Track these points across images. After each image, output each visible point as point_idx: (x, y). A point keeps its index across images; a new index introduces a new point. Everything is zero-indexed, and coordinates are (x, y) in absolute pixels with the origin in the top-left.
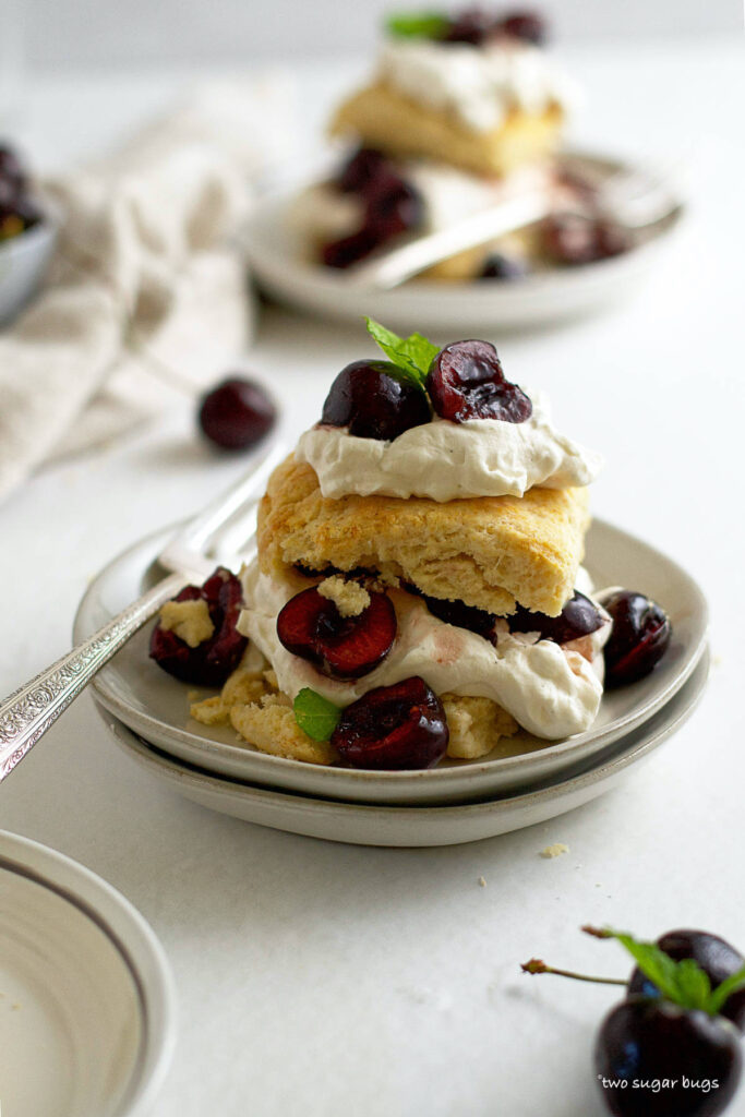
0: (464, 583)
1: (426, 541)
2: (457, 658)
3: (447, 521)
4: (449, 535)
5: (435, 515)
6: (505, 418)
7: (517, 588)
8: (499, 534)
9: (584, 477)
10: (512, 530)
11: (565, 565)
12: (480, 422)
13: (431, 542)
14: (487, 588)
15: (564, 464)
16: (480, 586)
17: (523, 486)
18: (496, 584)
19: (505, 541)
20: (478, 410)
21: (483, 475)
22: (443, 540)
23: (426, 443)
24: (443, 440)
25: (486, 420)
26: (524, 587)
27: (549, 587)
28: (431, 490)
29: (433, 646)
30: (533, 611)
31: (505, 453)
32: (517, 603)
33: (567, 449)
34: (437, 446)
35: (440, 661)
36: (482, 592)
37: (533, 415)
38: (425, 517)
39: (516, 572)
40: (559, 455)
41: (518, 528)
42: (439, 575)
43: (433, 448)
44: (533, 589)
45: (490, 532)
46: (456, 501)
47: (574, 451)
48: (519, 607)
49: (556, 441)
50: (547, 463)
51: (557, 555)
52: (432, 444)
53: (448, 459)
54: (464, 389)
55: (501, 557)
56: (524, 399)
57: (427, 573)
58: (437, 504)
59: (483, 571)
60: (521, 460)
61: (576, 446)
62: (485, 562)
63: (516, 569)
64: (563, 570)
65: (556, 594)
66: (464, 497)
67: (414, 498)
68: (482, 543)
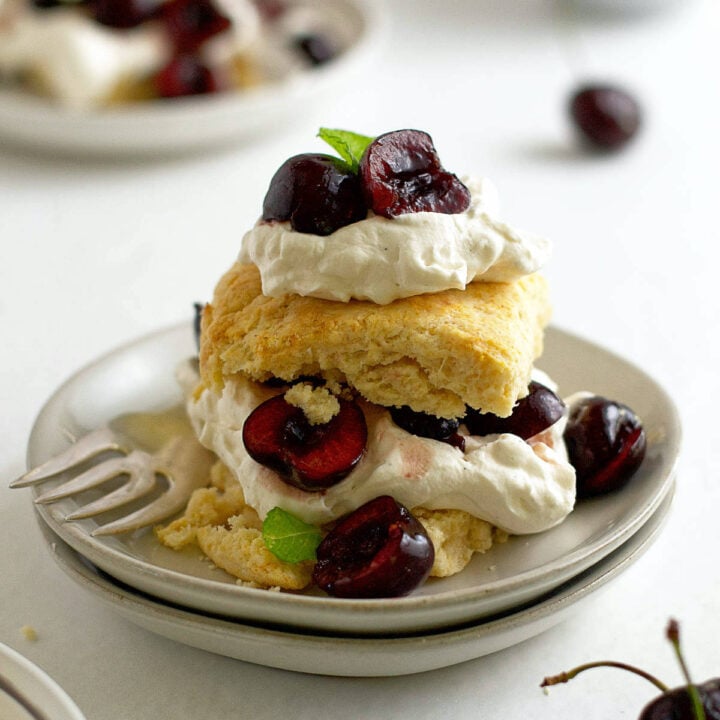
0: (408, 388)
1: (367, 346)
2: (426, 471)
3: (387, 324)
4: (391, 338)
5: (375, 318)
6: (440, 209)
7: (464, 389)
8: (442, 335)
9: (528, 264)
10: (455, 330)
11: (514, 363)
12: (414, 216)
13: (372, 347)
14: (434, 391)
15: (505, 251)
16: (425, 390)
17: (464, 279)
18: (443, 386)
19: (447, 341)
20: (412, 203)
21: (419, 270)
22: (384, 343)
23: (361, 241)
24: (376, 237)
25: (420, 213)
26: (471, 389)
27: (497, 387)
28: (370, 291)
29: (400, 461)
30: (483, 412)
31: (441, 246)
32: (466, 405)
33: (507, 236)
34: (373, 245)
35: (408, 476)
36: (429, 396)
37: (471, 205)
38: (364, 321)
39: (462, 373)
40: (499, 244)
41: (461, 327)
42: (383, 382)
43: (368, 246)
44: (480, 390)
45: (432, 333)
46: (397, 302)
47: (515, 237)
48: (469, 409)
49: (495, 228)
50: (487, 252)
51: (504, 353)
52: (366, 243)
53: (382, 258)
54: (397, 181)
55: (445, 358)
56: (461, 187)
57: (371, 380)
58: (378, 306)
59: (428, 374)
60: (458, 251)
61: (515, 233)
62: (429, 365)
63: (461, 370)
64: (510, 368)
65: (505, 393)
66: (404, 296)
67: (354, 301)
68: (424, 345)
